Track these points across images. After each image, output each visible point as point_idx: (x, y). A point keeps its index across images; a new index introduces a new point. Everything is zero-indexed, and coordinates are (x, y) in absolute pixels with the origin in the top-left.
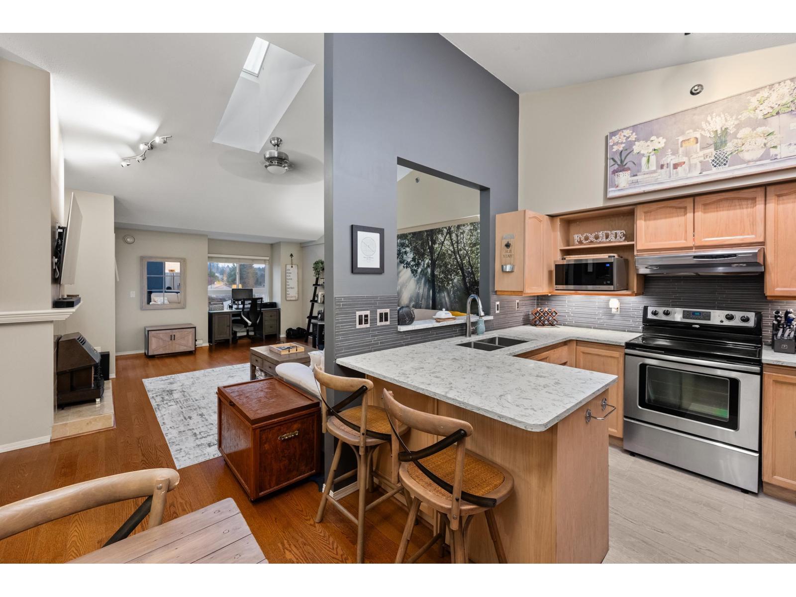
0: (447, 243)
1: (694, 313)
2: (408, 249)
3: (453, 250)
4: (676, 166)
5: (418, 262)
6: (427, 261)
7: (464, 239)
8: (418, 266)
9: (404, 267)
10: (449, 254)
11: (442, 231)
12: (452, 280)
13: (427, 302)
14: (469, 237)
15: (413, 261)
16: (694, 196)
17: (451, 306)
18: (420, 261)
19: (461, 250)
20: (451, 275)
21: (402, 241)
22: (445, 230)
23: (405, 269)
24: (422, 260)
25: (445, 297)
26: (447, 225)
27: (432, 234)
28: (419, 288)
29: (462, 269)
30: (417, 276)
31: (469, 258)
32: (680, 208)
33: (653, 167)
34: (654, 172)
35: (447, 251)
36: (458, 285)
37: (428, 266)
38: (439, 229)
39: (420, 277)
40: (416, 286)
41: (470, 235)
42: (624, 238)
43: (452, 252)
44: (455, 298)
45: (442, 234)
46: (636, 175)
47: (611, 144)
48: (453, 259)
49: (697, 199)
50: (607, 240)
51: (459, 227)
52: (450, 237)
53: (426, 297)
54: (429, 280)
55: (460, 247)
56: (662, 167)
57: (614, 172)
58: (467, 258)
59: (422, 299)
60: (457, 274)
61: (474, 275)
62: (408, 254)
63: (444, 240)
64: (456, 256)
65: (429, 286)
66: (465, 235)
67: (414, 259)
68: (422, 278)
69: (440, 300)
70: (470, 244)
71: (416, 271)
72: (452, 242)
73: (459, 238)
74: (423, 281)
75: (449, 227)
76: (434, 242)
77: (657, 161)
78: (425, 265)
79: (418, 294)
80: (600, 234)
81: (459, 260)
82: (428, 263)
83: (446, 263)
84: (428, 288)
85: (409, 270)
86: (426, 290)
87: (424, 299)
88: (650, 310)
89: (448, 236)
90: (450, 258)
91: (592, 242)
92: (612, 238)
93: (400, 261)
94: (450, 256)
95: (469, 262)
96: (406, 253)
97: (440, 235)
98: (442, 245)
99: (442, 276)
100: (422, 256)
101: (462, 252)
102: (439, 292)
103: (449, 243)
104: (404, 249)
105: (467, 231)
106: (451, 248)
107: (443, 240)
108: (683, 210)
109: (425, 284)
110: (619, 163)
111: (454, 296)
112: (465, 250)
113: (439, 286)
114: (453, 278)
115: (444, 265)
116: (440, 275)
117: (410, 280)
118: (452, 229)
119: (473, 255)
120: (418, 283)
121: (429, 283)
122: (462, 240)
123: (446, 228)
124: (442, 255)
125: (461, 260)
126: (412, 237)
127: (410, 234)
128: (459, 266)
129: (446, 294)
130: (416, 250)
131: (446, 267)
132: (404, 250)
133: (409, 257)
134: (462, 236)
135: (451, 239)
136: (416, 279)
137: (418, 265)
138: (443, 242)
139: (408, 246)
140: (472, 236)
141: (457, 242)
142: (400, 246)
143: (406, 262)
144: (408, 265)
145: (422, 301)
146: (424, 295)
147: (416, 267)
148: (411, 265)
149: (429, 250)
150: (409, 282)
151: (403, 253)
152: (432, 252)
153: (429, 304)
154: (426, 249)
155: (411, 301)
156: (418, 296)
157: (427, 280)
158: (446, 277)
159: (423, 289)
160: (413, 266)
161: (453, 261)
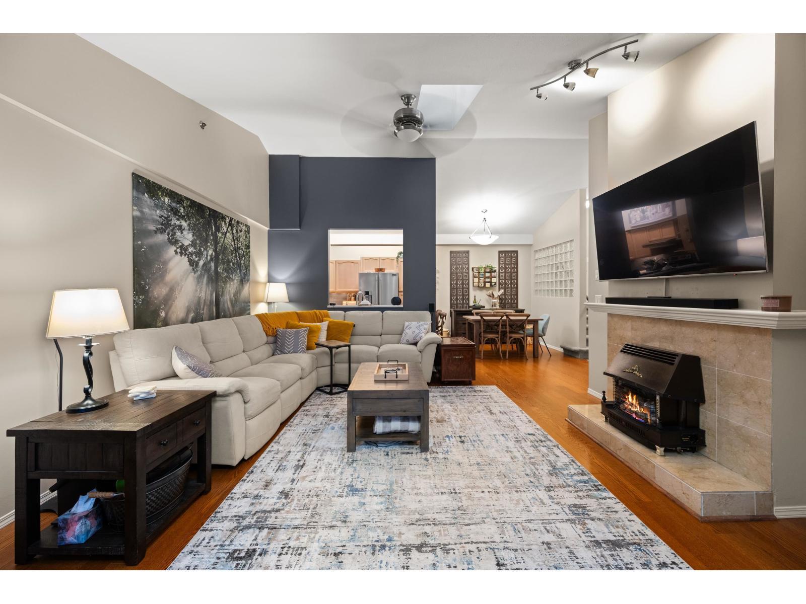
0: (229, 236)
2: (184, 224)
3: (234, 246)
5: (200, 250)
6: (210, 252)
8: (200, 257)
9: (175, 251)
10: (231, 250)
11: (225, 219)
13: (210, 309)
14: (244, 237)
15: (192, 246)
17: (233, 311)
18: (203, 249)
19: (240, 249)
20: (232, 275)
22: (228, 220)
23: (178, 256)
26: (230, 215)
28: (201, 290)
29: (240, 269)
30: (197, 271)
31: (245, 259)
35: (230, 246)
37: (211, 259)
38: (222, 214)
39: (201, 273)
40: (196, 286)
43: (233, 248)
45: (225, 223)
48: (234, 256)
51: (238, 223)
52: (232, 230)
53: (208, 303)
54: (212, 278)
55: (239, 245)
59: (204, 306)
60: (237, 274)
63: (227, 232)
64: (236, 254)
65: (212, 287)
67: (193, 244)
68: (204, 276)
69: (223, 304)
70: (246, 245)
71: (197, 263)
72: (233, 237)
73: (238, 235)
74: (205, 280)
75: (231, 218)
76: (218, 229)
78: (209, 257)
79: (199, 298)
81: (238, 259)
82: (212, 255)
83: (228, 259)
84: (211, 291)
85: (186, 259)
87: (207, 306)
89: (230, 228)
90: (232, 254)
93: (169, 239)
96: (180, 228)
97: (223, 223)
98: (225, 237)
100: (205, 241)
101: (240, 251)
103: (231, 237)
104: (178, 219)
105: (243, 231)
106: (233, 243)
109: (207, 284)
112: (242, 249)
113: (223, 288)
114: (234, 278)
115: (227, 261)
116: (223, 274)
117: (188, 276)
118: (233, 222)
119: (247, 257)
120: (198, 282)
121: (211, 283)
122: (240, 239)
123: (228, 217)
124: (225, 249)
125: (240, 259)
126: (190, 206)
128: (238, 265)
129: (228, 297)
130: (195, 229)
131: (229, 265)
132: (178, 223)
133: (187, 238)
134: (240, 234)
135: (233, 234)
136: (196, 275)
137: (199, 254)
139: (183, 217)
140: (246, 237)
141: (237, 239)
142: (167, 210)
143: (180, 244)
144: (183, 250)
145: (203, 310)
146: (206, 300)
147: (196, 257)
148: (189, 252)
149: (212, 238)
150: (186, 280)
151: (175, 225)
152: (216, 241)
153: (213, 312)
154: (208, 235)
155: (188, 311)
156: (199, 300)
157: (210, 279)
158: (229, 275)
159: (205, 292)
160: (192, 254)
161: (234, 259)
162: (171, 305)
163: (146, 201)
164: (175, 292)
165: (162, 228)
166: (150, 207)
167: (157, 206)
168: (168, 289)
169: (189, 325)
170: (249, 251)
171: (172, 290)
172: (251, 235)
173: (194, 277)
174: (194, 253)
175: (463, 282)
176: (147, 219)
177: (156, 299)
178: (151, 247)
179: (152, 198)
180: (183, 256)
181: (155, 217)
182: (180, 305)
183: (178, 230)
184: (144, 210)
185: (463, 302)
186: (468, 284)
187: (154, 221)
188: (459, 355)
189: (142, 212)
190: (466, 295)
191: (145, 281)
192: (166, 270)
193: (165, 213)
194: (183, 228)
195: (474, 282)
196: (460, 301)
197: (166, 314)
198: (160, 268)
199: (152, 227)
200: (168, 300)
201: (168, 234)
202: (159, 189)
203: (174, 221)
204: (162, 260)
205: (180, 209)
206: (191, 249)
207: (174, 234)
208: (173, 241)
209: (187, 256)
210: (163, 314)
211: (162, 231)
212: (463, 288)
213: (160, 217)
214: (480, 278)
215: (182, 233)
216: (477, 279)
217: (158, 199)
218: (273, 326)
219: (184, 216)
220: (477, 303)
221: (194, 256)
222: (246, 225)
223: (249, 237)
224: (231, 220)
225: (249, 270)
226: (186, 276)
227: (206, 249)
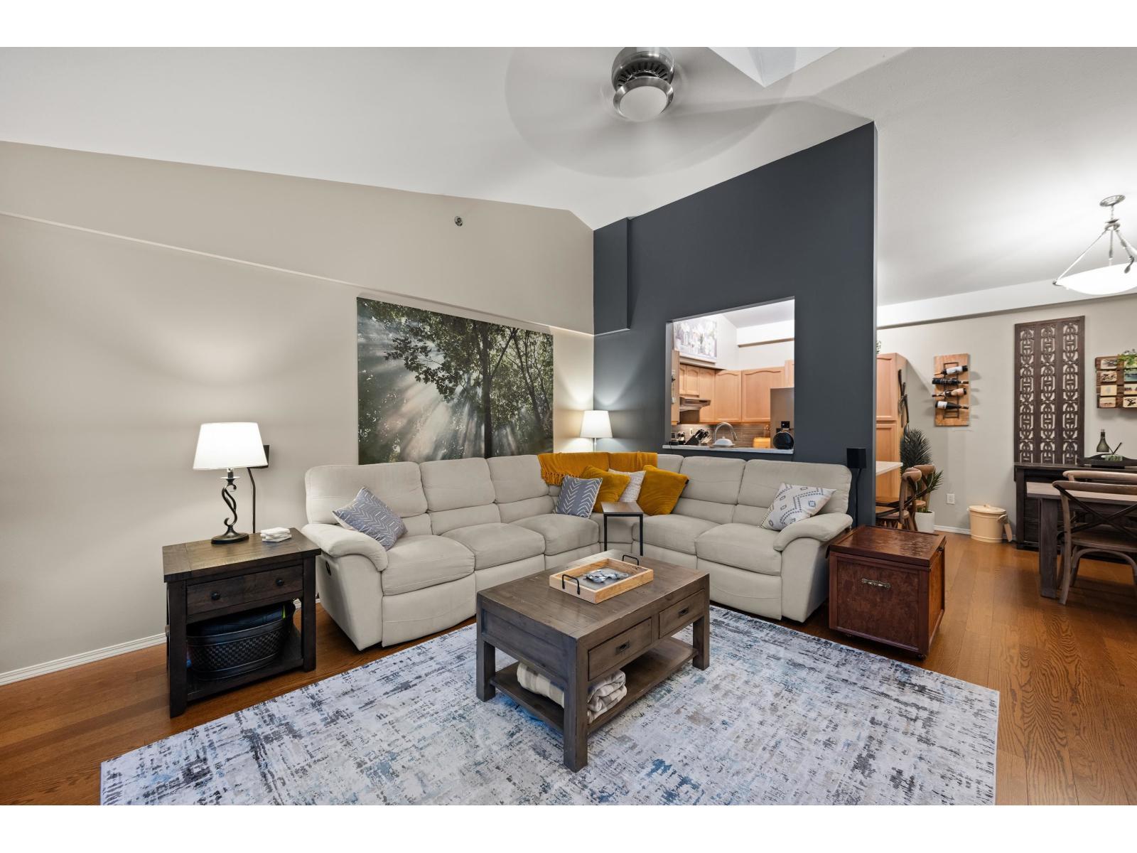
0: (511, 352)
2: (430, 344)
3: (520, 364)
5: (457, 373)
6: (475, 375)
7: (536, 352)
8: (457, 382)
9: (418, 379)
10: (515, 370)
11: (504, 331)
12: (518, 409)
13: (475, 445)
14: (541, 351)
15: (443, 369)
17: (518, 448)
18: (461, 373)
19: (531, 367)
20: (517, 402)
21: (415, 324)
22: (508, 332)
23: (422, 383)
24: (464, 372)
25: (507, 434)
26: (512, 325)
27: (485, 330)
28: (458, 423)
29: (532, 394)
30: (453, 399)
31: (542, 380)
35: (512, 365)
36: (527, 416)
37: (477, 383)
38: (498, 326)
39: (459, 401)
40: (451, 417)
43: (518, 367)
44: (523, 436)
45: (503, 336)
48: (520, 378)
51: (528, 333)
52: (516, 344)
53: (472, 437)
54: (479, 407)
55: (530, 363)
58: (539, 379)
59: (464, 441)
60: (526, 400)
61: (548, 404)
62: (431, 355)
63: (506, 347)
64: (524, 375)
65: (479, 417)
66: (536, 348)
67: (446, 367)
68: (464, 405)
69: (500, 440)
70: (544, 361)
71: (452, 391)
72: (518, 353)
73: (529, 349)
74: (466, 409)
75: (514, 329)
76: (489, 345)
78: (472, 382)
79: (456, 432)
81: (529, 381)
82: (478, 378)
83: (509, 382)
84: (477, 423)
85: (434, 385)
86: (473, 424)
87: (469, 441)
89: (512, 342)
90: (516, 375)
93: (407, 364)
94: (516, 373)
95: (542, 385)
96: (425, 350)
97: (499, 336)
98: (503, 354)
99: (503, 402)
100: (466, 363)
101: (532, 370)
102: (499, 427)
103: (514, 354)
104: (420, 341)
105: (539, 343)
106: (518, 361)
107: (504, 346)
109: (471, 415)
111: (523, 433)
112: (536, 367)
113: (498, 419)
114: (520, 405)
115: (506, 385)
116: (499, 400)
117: (438, 404)
118: (519, 333)
119: (546, 378)
120: (454, 412)
121: (478, 412)
122: (532, 354)
123: (509, 328)
124: (502, 370)
125: (531, 381)
126: (441, 322)
127: (435, 314)
128: (529, 388)
129: (508, 430)
130: (446, 348)
131: (509, 389)
132: (421, 344)
133: (435, 360)
134: (532, 347)
135: (518, 349)
136: (451, 404)
137: (456, 379)
138: (504, 349)
139: (429, 337)
140: (545, 351)
141: (526, 354)
142: (404, 332)
143: (425, 369)
144: (429, 375)
145: (463, 446)
146: (468, 434)
147: (450, 382)
148: (439, 377)
149: (478, 357)
150: (434, 409)
151: (416, 348)
152: (485, 359)
153: (480, 448)
154: (472, 354)
155: (437, 447)
156: (455, 435)
157: (475, 408)
158: (510, 402)
159: (466, 424)
160: (443, 380)
161: (521, 381)
162: (411, 439)
163: (374, 326)
164: (416, 424)
165: (396, 353)
166: (378, 332)
167: (390, 329)
168: (405, 421)
169: (438, 463)
170: (552, 370)
171: (411, 422)
172: (555, 347)
173: (447, 406)
174: (446, 378)
175: (1059, 396)
176: (375, 345)
177: (387, 432)
178: (380, 376)
179: (382, 321)
180: (429, 383)
181: (386, 341)
182: (423, 440)
183: (421, 352)
184: (371, 335)
185: (1059, 447)
186: (1081, 402)
187: (384, 346)
188: (879, 579)
189: (367, 338)
190: (1073, 430)
191: (373, 414)
192: (402, 400)
193: (401, 336)
194: (428, 349)
195: (1099, 397)
196: (1048, 444)
197: (403, 450)
198: (393, 398)
199: (381, 353)
200: (404, 435)
201: (406, 359)
202: (393, 310)
203: (415, 343)
204: (396, 389)
205: (424, 328)
206: (440, 374)
207: (416, 358)
208: (412, 366)
209: (435, 382)
210: (398, 449)
211: (396, 356)
212: (1059, 413)
213: (394, 341)
214: (1126, 386)
215: (427, 355)
216: (1113, 390)
217: (391, 320)
218: (558, 471)
219: (431, 335)
220: (1110, 452)
221: (447, 382)
222: (544, 334)
223: (552, 350)
224: (515, 331)
225: (552, 394)
226: (434, 405)
227: (467, 372)
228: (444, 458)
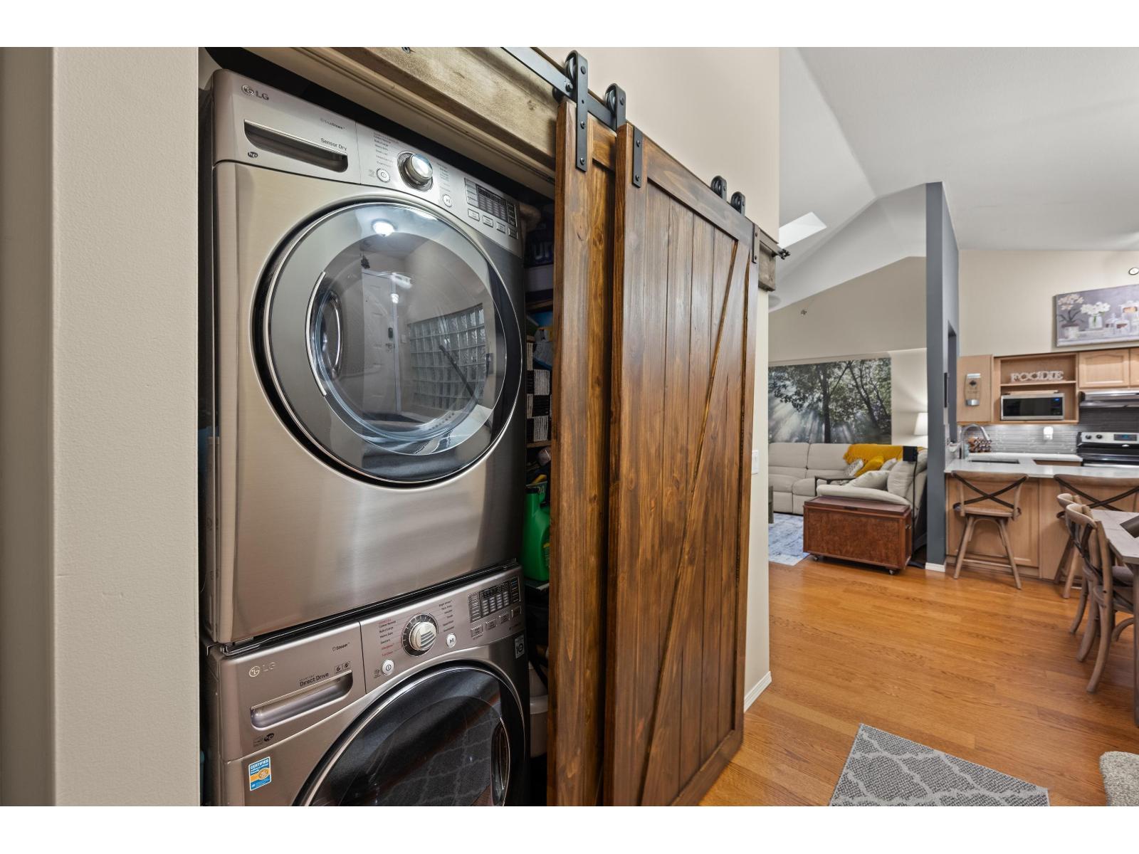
0: (847, 378)
1: (1123, 436)
2: (788, 383)
3: (855, 384)
4: (1119, 326)
5: (804, 396)
6: (817, 395)
7: (871, 374)
8: (803, 401)
9: (781, 401)
10: (850, 389)
11: (840, 365)
12: (853, 414)
13: (817, 436)
14: (877, 372)
15: (795, 395)
16: (1129, 348)
17: (853, 439)
18: (807, 395)
19: (866, 384)
20: (852, 409)
21: (779, 374)
22: (844, 365)
23: (784, 403)
24: (809, 394)
25: (844, 431)
26: (847, 360)
27: (825, 368)
29: (868, 403)
30: (802, 410)
31: (878, 393)
32: (1118, 356)
33: (1099, 325)
34: (1100, 329)
35: (847, 385)
36: (863, 418)
37: (819, 400)
38: (836, 362)
39: (806, 412)
40: (801, 420)
41: (879, 371)
42: (1062, 378)
43: (853, 386)
44: (858, 431)
45: (840, 368)
46: (1083, 330)
47: (1060, 304)
48: (855, 393)
49: (1132, 350)
50: (1046, 379)
51: (863, 362)
52: (851, 371)
53: (816, 431)
54: (820, 414)
55: (864, 382)
56: (1107, 326)
57: (1064, 326)
58: (875, 392)
59: (810, 433)
60: (861, 408)
61: (885, 409)
62: (788, 388)
63: (843, 374)
64: (859, 390)
65: (820, 420)
66: (871, 370)
67: (797, 393)
68: (810, 413)
69: (837, 434)
70: (879, 379)
71: (801, 406)
72: (854, 377)
73: (864, 373)
74: (811, 415)
75: (850, 361)
76: (827, 376)
77: (1103, 322)
78: (815, 400)
79: (804, 428)
80: (1038, 373)
81: (864, 394)
82: (819, 397)
83: (845, 397)
84: (819, 423)
85: (790, 405)
86: (816, 424)
87: (814, 433)
88: (1084, 435)
89: (847, 371)
90: (851, 392)
91: (1029, 380)
92: (1050, 376)
93: (775, 395)
94: (851, 390)
95: (878, 396)
96: (785, 386)
97: (837, 369)
98: (840, 380)
99: (840, 410)
100: (811, 389)
101: (867, 387)
102: (836, 425)
103: (849, 378)
105: (874, 366)
106: (853, 382)
107: (840, 375)
108: (1119, 358)
109: (814, 418)
110: (1068, 319)
111: (858, 429)
112: (872, 384)
113: (836, 421)
114: (855, 411)
115: (842, 399)
116: (836, 409)
118: (854, 364)
119: (883, 390)
120: (803, 417)
121: (820, 417)
122: (868, 375)
123: (845, 362)
124: (839, 390)
125: (866, 394)
126: (795, 370)
127: (791, 366)
128: (864, 399)
129: (845, 428)
130: (799, 383)
131: (845, 401)
132: (782, 384)
133: (791, 390)
134: (867, 371)
135: (853, 374)
136: (800, 413)
137: (804, 399)
138: (841, 377)
139: (787, 379)
140: (882, 371)
141: (861, 377)
142: (774, 379)
143: (785, 396)
144: (788, 399)
145: (809, 436)
146: (813, 430)
147: (800, 401)
148: (794, 399)
149: (820, 384)
150: (791, 416)
151: (780, 386)
152: (825, 385)
153: (821, 438)
154: (815, 383)
155: (792, 436)
156: (804, 430)
157: (817, 414)
158: (846, 411)
159: (811, 423)
160: (796, 400)
161: (856, 396)
162: (777, 432)
164: (780, 424)
168: (774, 423)
169: (793, 444)
170: (890, 383)
171: (778, 423)
172: (892, 365)
173: (798, 414)
174: (798, 399)
180: (788, 403)
182: (784, 432)
183: (782, 388)
192: (773, 412)
197: (773, 437)
203: (780, 383)
205: (785, 375)
206: (794, 397)
209: (791, 402)
219: (789, 378)
221: (798, 401)
222: (880, 359)
223: (889, 369)
224: (850, 363)
225: (889, 402)
226: (791, 413)
227: (812, 394)
228: (797, 441)
